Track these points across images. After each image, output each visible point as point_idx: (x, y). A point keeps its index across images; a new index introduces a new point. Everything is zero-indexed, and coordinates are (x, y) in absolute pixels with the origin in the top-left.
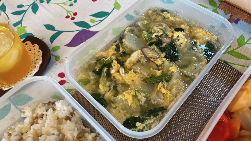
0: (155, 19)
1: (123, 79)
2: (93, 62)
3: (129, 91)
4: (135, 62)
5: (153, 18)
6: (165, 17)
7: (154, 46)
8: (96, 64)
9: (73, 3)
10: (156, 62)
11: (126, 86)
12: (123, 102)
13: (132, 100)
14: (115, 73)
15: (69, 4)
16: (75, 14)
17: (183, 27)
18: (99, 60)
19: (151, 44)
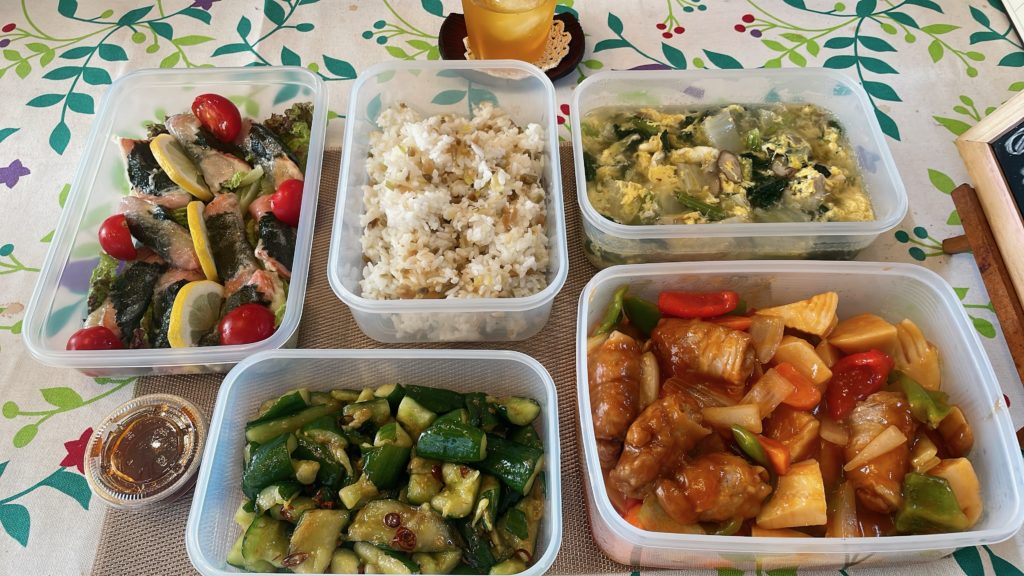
0: (802, 127)
1: (647, 168)
2: (629, 115)
3: (639, 186)
4: (693, 160)
5: (800, 123)
6: (823, 136)
7: (747, 163)
8: (629, 120)
9: (695, 9)
10: (724, 184)
11: (642, 178)
12: (617, 194)
13: (631, 199)
14: (644, 151)
15: (686, 5)
16: (680, 30)
17: (834, 170)
18: (639, 117)
19: (748, 156)
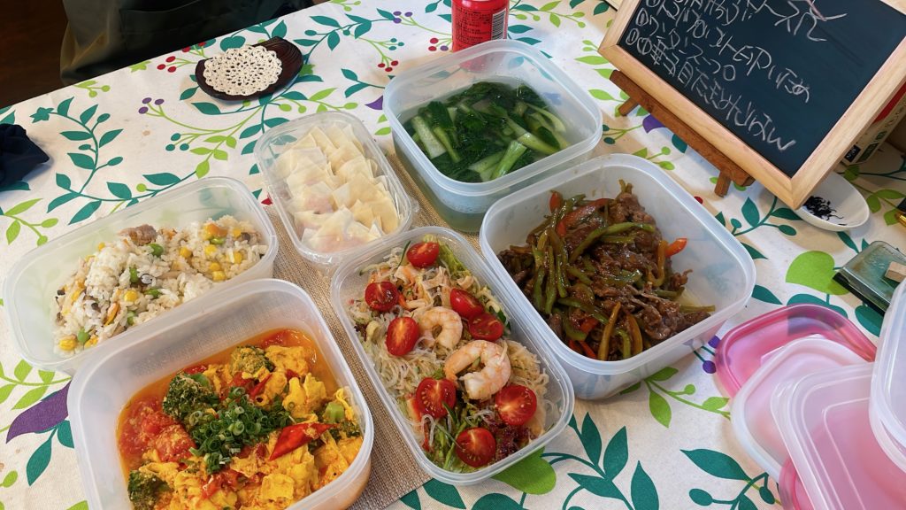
9: (397, 46)
15: (390, 47)
16: (395, 63)
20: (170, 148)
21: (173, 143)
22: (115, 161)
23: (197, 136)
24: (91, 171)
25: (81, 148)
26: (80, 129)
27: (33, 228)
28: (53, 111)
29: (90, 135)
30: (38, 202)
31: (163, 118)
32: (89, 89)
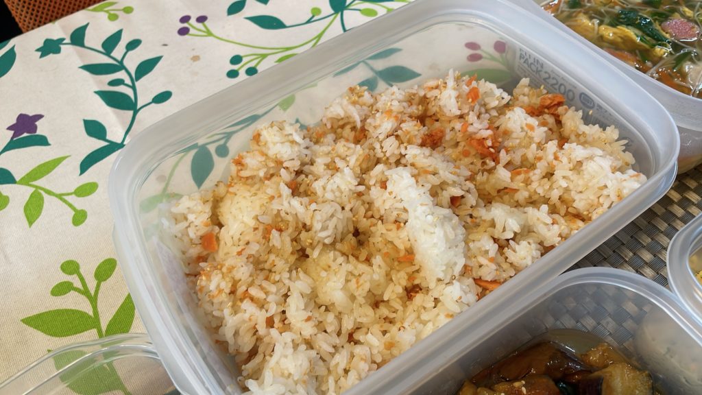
20: (232, 74)
21: (235, 67)
22: (163, 97)
23: (264, 56)
24: (131, 113)
25: (112, 83)
26: (105, 60)
27: (61, 199)
28: (65, 42)
29: (120, 66)
30: (64, 162)
31: (210, 38)
32: (107, 12)
